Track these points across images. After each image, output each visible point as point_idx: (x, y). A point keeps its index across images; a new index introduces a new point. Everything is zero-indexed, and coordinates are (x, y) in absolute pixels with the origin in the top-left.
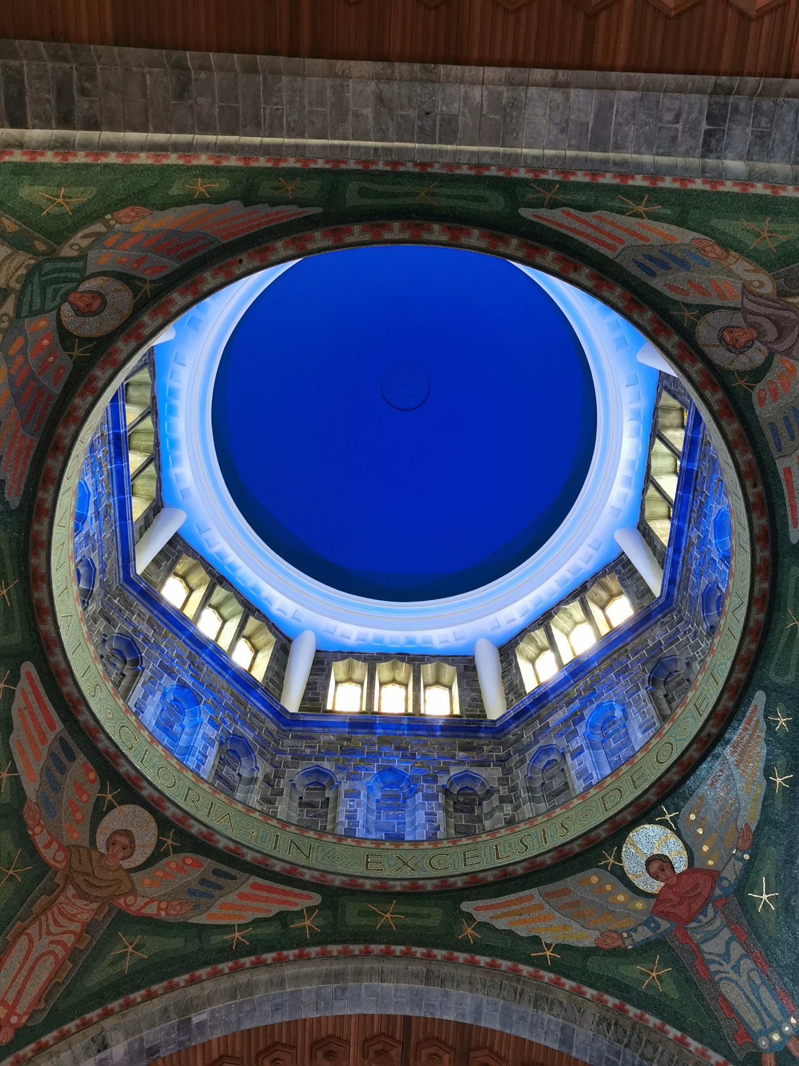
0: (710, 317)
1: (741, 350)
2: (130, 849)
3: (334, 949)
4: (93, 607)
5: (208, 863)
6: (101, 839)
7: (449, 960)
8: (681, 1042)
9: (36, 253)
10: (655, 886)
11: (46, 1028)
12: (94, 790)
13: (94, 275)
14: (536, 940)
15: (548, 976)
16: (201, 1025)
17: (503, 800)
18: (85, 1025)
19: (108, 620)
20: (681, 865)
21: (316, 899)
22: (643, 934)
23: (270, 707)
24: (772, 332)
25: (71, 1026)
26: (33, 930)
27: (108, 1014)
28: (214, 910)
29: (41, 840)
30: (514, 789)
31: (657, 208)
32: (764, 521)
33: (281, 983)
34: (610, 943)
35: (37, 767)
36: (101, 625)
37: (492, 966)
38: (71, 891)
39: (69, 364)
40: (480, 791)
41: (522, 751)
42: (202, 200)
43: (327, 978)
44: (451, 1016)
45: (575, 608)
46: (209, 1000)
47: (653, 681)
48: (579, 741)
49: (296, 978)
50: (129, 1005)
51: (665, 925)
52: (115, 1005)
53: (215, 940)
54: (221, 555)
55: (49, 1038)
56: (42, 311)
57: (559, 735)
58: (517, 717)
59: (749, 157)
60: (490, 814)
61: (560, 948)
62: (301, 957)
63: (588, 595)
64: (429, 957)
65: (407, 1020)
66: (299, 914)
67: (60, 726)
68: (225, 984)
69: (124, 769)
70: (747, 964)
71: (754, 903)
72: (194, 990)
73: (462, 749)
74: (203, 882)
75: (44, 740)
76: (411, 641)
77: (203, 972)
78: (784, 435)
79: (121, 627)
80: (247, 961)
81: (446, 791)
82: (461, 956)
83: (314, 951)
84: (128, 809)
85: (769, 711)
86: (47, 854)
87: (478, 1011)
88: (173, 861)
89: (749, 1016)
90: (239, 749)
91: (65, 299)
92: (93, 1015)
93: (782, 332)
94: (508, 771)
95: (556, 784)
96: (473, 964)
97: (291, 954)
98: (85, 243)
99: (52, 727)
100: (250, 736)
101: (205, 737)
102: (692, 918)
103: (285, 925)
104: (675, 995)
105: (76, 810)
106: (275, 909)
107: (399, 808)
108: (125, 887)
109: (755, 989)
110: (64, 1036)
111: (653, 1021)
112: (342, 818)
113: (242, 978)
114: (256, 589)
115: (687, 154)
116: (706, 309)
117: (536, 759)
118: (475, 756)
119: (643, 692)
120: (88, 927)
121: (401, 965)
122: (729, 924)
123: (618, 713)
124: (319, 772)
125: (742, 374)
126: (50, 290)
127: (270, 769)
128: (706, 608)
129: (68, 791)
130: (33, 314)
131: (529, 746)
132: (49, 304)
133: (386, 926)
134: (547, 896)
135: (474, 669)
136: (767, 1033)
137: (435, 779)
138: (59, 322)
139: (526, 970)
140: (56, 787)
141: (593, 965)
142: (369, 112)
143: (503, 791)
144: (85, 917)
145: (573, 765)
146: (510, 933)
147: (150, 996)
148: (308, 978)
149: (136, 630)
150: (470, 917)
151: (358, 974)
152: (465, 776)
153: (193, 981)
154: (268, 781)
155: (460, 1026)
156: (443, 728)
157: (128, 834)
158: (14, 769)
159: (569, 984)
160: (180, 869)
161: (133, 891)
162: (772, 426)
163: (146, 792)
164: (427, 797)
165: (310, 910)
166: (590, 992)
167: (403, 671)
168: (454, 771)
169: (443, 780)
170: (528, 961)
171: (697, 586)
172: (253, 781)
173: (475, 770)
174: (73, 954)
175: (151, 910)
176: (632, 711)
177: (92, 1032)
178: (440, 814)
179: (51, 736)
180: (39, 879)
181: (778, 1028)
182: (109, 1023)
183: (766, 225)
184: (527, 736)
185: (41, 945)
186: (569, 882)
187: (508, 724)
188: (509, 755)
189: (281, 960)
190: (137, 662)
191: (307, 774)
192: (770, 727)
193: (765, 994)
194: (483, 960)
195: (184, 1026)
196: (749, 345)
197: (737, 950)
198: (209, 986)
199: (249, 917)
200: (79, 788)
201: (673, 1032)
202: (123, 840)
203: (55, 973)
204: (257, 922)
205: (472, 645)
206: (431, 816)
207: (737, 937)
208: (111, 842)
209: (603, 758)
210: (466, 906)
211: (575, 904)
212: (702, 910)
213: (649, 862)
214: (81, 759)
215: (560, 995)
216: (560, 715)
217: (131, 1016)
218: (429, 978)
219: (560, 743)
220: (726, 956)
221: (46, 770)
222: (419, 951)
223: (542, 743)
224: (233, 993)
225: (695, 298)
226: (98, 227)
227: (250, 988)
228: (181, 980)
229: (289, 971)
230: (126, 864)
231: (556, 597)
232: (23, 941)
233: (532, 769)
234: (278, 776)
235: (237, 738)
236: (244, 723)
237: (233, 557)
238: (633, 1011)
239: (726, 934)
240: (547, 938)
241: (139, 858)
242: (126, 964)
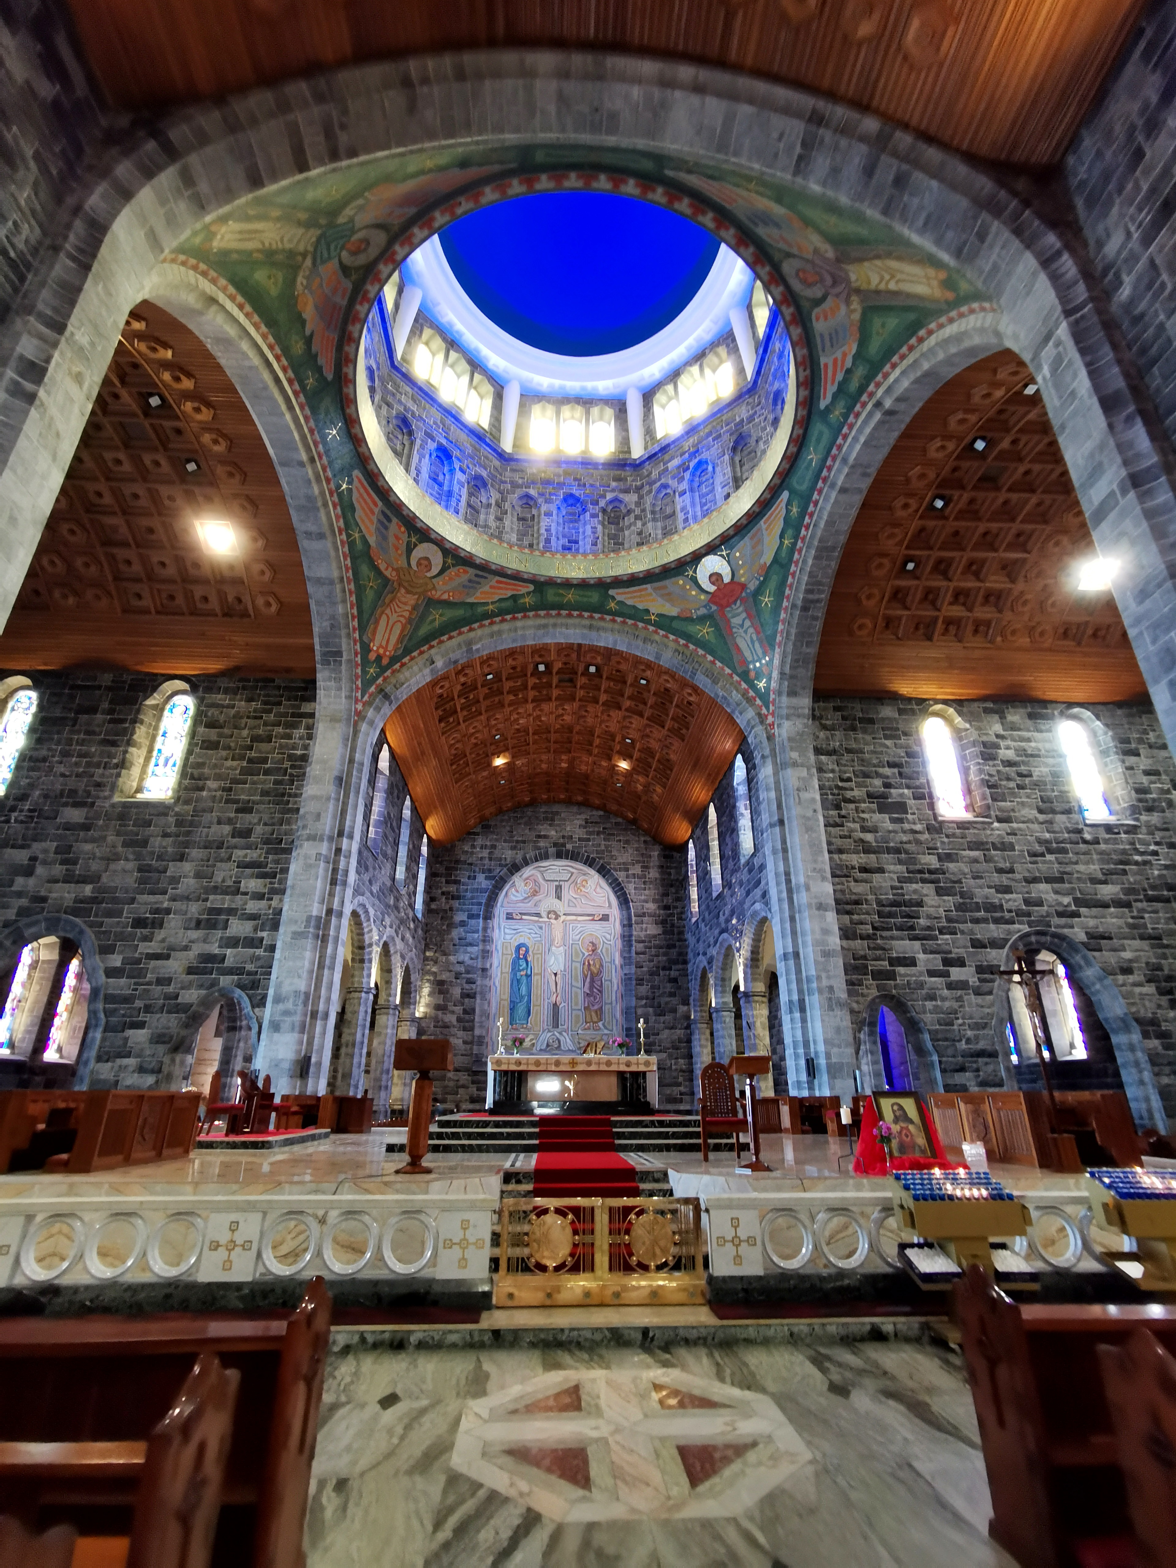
0: (791, 260)
1: (810, 285)
2: (429, 567)
3: (542, 613)
4: (377, 398)
5: (472, 571)
6: (413, 563)
7: (602, 619)
8: (713, 663)
9: (320, 227)
10: (712, 588)
11: (404, 655)
12: (405, 537)
13: (360, 229)
14: (647, 611)
15: (651, 628)
16: (478, 650)
17: (637, 518)
18: (422, 653)
19: (389, 405)
20: (727, 579)
21: (531, 588)
22: (703, 611)
23: (495, 450)
24: (829, 281)
25: (415, 654)
26: (388, 611)
27: (432, 647)
28: (478, 594)
29: (382, 567)
30: (643, 510)
31: (761, 189)
32: (807, 393)
33: (516, 630)
34: (685, 615)
35: (373, 528)
36: (385, 408)
37: (624, 622)
38: (403, 591)
39: (350, 286)
40: (624, 511)
41: (651, 484)
42: (431, 171)
43: (539, 627)
44: (602, 644)
45: (695, 369)
46: (480, 639)
47: (734, 449)
48: (684, 486)
49: (523, 628)
50: (441, 642)
51: (714, 608)
52: (434, 643)
53: (480, 610)
54: (451, 325)
55: (406, 660)
56: (330, 258)
57: (673, 478)
58: (650, 458)
59: (824, 184)
60: (629, 527)
61: (659, 615)
62: (525, 617)
63: (706, 361)
64: (591, 617)
65: (580, 645)
66: (523, 596)
67: (380, 503)
68: (487, 630)
69: (419, 525)
70: (751, 630)
71: (761, 602)
72: (472, 635)
73: (615, 480)
74: (470, 581)
75: (373, 513)
76: (583, 388)
77: (476, 625)
78: (828, 344)
79: (397, 408)
80: (497, 619)
81: (604, 511)
82: (608, 617)
83: (531, 614)
84: (425, 545)
85: (789, 503)
86: (387, 573)
87: (615, 642)
88: (453, 571)
89: (747, 654)
90: (479, 484)
91: (342, 248)
92: (425, 648)
93: (835, 283)
94: (641, 497)
95: (669, 511)
96: (614, 621)
97: (519, 615)
98: (351, 213)
99: (376, 505)
100: (484, 474)
101: (459, 482)
102: (728, 605)
103: (515, 601)
104: (713, 640)
105: (397, 549)
106: (509, 593)
107: (576, 521)
108: (430, 586)
109: (753, 642)
110: (412, 659)
111: (701, 652)
112: (543, 531)
113: (495, 628)
114: (477, 350)
115: (783, 170)
116: (789, 255)
117: (659, 491)
118: (622, 485)
119: (727, 457)
120: (414, 608)
121: (577, 621)
122: (746, 611)
123: (710, 468)
124: (528, 496)
125: (808, 299)
126: (332, 247)
127: (498, 496)
128: (775, 403)
129: (392, 540)
130: (323, 262)
131: (655, 482)
132: (333, 254)
133: (569, 601)
134: (655, 589)
135: (626, 411)
136: (754, 662)
137: (597, 503)
138: (341, 263)
139: (640, 625)
140: (385, 538)
141: (675, 624)
142: (552, 109)
143: (638, 511)
144: (413, 602)
145: (679, 502)
146: (634, 607)
147: (451, 638)
148: (530, 627)
149: (406, 409)
150: (613, 598)
151: (555, 625)
152: (615, 500)
153: (471, 630)
154: (498, 505)
155: (606, 649)
156: (603, 464)
157: (427, 559)
158: (360, 531)
159: (662, 632)
160: (457, 575)
161: (434, 588)
162: (822, 336)
163: (433, 536)
164: (594, 516)
165: (529, 593)
166: (672, 637)
167: (579, 411)
168: (609, 496)
169: (602, 503)
170: (643, 621)
171: (772, 384)
172: (489, 506)
173: (621, 496)
174: (409, 621)
175: (445, 597)
176: (718, 469)
177: (426, 656)
178: (600, 528)
179: (376, 510)
180: (385, 586)
181: (759, 660)
182: (433, 651)
183: (833, 219)
184: (655, 474)
185: (394, 618)
186: (667, 582)
187: (644, 462)
188: (642, 486)
189: (514, 618)
190: (410, 433)
191: (521, 498)
192: (788, 511)
193: (757, 645)
194: (619, 619)
195: (469, 651)
196: (813, 284)
197: (748, 623)
198: (479, 632)
199: (496, 598)
200: (397, 538)
201: (710, 658)
202: (425, 562)
203: (402, 631)
204: (500, 600)
205: (624, 394)
206: (594, 528)
207: (749, 616)
208: (419, 564)
209: (697, 500)
210: (611, 592)
211: (669, 594)
212: (735, 602)
213: (711, 576)
214: (395, 520)
215: (657, 637)
216: (676, 462)
217: (443, 647)
218: (591, 627)
219: (673, 483)
220: (742, 626)
221: (377, 529)
222: (586, 614)
223: (663, 481)
224: (492, 635)
225: (782, 245)
226: (360, 201)
227: (500, 633)
228: (465, 629)
229: (519, 624)
230: (429, 575)
231: (684, 359)
232: (384, 617)
233: (655, 498)
234: (504, 499)
235: (478, 478)
236: (480, 465)
237: (459, 326)
238: (692, 647)
239: (744, 615)
240: (652, 611)
241: (435, 571)
242: (437, 623)
